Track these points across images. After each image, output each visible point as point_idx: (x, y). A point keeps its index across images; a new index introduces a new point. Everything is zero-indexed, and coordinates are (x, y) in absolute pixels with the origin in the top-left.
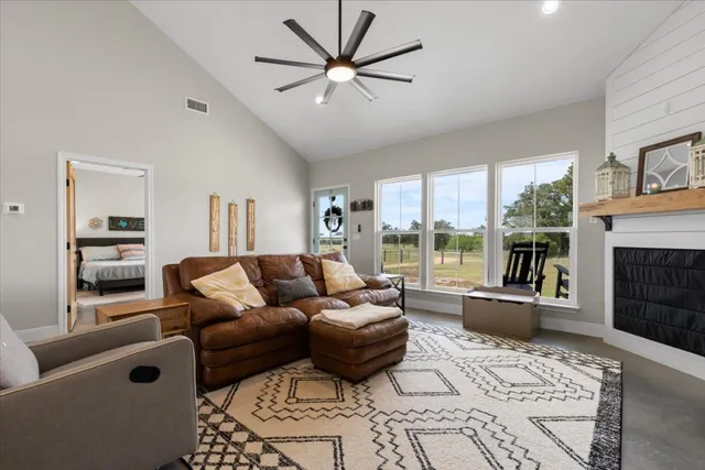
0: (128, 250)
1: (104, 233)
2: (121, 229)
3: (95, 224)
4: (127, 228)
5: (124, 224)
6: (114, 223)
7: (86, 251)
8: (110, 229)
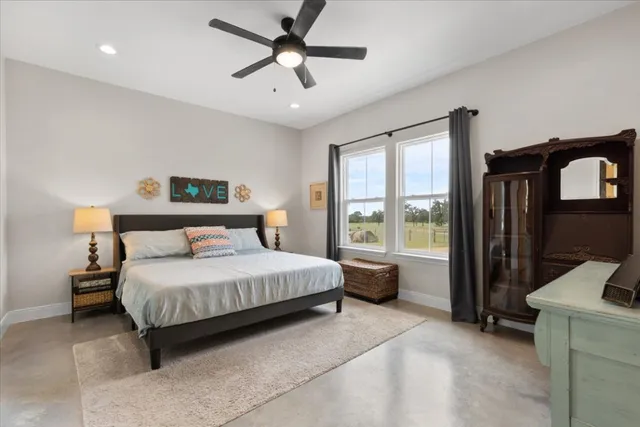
0: (203, 238)
1: (162, 206)
2: (189, 199)
3: (148, 189)
4: (200, 199)
5: (193, 191)
6: (179, 188)
7: (131, 239)
8: (173, 199)
